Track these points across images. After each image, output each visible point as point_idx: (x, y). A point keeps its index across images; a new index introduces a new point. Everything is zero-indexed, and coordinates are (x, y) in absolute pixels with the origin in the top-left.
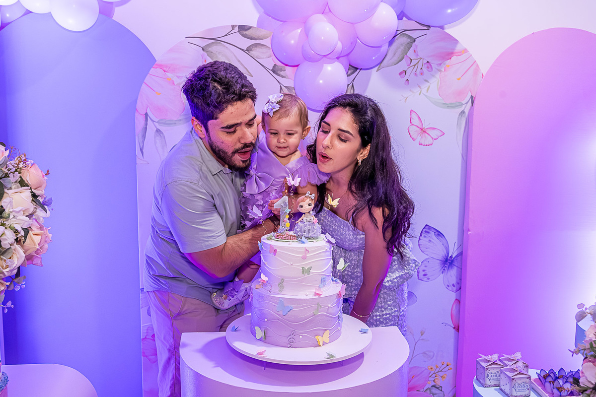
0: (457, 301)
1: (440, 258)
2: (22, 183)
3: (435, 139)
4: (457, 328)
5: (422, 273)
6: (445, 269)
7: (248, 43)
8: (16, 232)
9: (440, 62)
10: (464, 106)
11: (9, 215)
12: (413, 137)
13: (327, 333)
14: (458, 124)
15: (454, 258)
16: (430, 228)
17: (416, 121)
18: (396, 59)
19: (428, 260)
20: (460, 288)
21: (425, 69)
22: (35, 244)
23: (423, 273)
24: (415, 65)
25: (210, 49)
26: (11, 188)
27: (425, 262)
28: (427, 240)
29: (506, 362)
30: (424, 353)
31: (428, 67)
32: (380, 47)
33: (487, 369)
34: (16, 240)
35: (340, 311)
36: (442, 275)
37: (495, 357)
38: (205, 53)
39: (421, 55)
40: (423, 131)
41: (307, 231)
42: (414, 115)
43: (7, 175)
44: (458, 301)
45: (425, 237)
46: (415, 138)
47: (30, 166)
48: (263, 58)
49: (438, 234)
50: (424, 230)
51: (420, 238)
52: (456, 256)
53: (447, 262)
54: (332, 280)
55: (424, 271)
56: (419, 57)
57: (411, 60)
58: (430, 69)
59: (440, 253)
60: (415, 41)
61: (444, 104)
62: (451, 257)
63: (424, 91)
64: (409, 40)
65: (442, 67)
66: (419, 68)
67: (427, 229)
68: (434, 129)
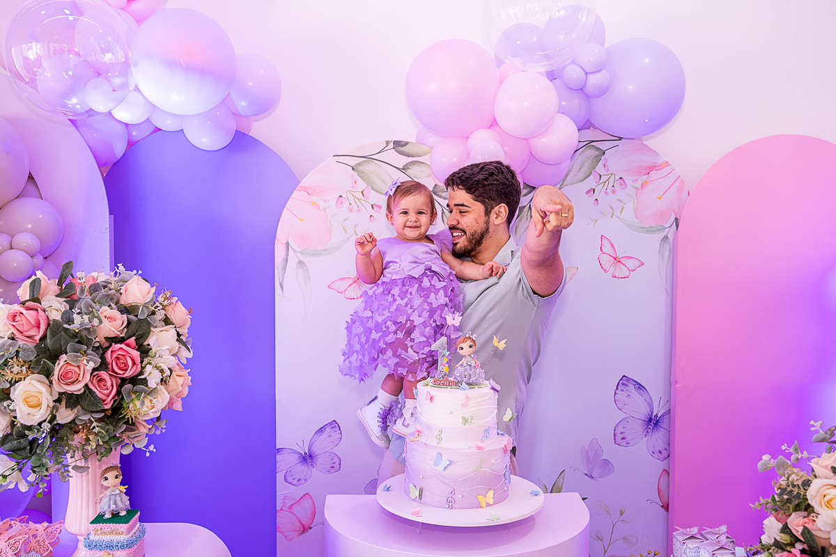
0: (664, 472)
1: (642, 417)
2: (167, 321)
3: (632, 271)
4: (666, 507)
5: (619, 436)
6: (649, 431)
7: (405, 160)
8: (162, 371)
9: (636, 178)
10: (667, 230)
11: (156, 353)
12: (604, 268)
13: (491, 493)
14: (660, 252)
15: (660, 418)
16: (628, 379)
17: (607, 248)
18: (582, 174)
19: (627, 420)
20: (669, 456)
21: (617, 187)
22: (178, 385)
23: (622, 436)
24: (605, 182)
25: (361, 168)
26: (156, 327)
27: (623, 422)
28: (626, 394)
29: (708, 536)
30: (625, 538)
31: (621, 185)
32: (560, 164)
33: (684, 543)
34: (162, 380)
35: (506, 468)
37: (695, 530)
38: (356, 174)
39: (612, 170)
40: (617, 260)
41: (468, 376)
42: (605, 241)
43: (153, 313)
44: (667, 472)
45: (622, 390)
46: (607, 269)
47: (174, 303)
48: (422, 178)
49: (639, 387)
50: (621, 382)
51: (617, 392)
52: (662, 416)
53: (652, 422)
54: (498, 434)
55: (622, 433)
56: (610, 173)
57: (600, 176)
58: (623, 187)
59: (642, 411)
60: (604, 153)
61: (641, 228)
62: (656, 416)
63: (617, 213)
64: (597, 153)
65: (638, 185)
66: (611, 185)
67: (625, 381)
68: (630, 258)
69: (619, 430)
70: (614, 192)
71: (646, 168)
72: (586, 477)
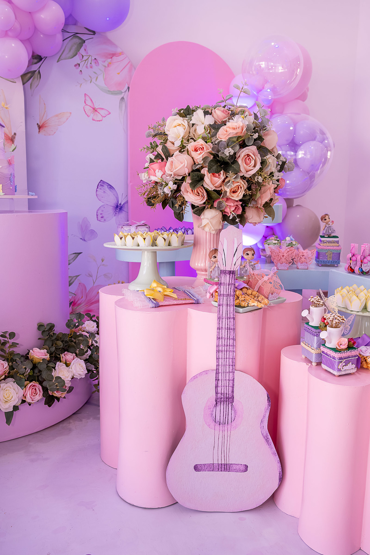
1: (113, 205)
3: (104, 117)
5: (100, 216)
6: (117, 213)
9: (104, 60)
10: (124, 94)
12: (87, 114)
14: (120, 107)
15: (123, 205)
16: (104, 182)
17: (88, 102)
18: (71, 54)
19: (104, 206)
21: (93, 64)
23: (101, 216)
24: (86, 60)
27: (102, 208)
28: (103, 191)
30: (105, 275)
31: (95, 63)
36: (114, 218)
39: (90, 53)
40: (95, 110)
42: (87, 98)
45: (100, 189)
46: (89, 115)
49: (110, 187)
50: (100, 184)
51: (98, 190)
52: (124, 204)
53: (118, 208)
55: (101, 214)
56: (88, 55)
57: (83, 56)
58: (97, 64)
59: (112, 202)
60: (84, 42)
61: (109, 91)
62: (120, 204)
63: (94, 80)
64: (80, 41)
65: (106, 64)
66: (90, 62)
67: (102, 183)
68: (102, 109)
69: (100, 212)
70: (91, 67)
71: (110, 54)
72: (81, 240)
